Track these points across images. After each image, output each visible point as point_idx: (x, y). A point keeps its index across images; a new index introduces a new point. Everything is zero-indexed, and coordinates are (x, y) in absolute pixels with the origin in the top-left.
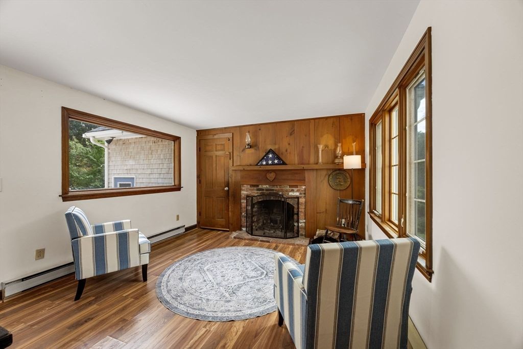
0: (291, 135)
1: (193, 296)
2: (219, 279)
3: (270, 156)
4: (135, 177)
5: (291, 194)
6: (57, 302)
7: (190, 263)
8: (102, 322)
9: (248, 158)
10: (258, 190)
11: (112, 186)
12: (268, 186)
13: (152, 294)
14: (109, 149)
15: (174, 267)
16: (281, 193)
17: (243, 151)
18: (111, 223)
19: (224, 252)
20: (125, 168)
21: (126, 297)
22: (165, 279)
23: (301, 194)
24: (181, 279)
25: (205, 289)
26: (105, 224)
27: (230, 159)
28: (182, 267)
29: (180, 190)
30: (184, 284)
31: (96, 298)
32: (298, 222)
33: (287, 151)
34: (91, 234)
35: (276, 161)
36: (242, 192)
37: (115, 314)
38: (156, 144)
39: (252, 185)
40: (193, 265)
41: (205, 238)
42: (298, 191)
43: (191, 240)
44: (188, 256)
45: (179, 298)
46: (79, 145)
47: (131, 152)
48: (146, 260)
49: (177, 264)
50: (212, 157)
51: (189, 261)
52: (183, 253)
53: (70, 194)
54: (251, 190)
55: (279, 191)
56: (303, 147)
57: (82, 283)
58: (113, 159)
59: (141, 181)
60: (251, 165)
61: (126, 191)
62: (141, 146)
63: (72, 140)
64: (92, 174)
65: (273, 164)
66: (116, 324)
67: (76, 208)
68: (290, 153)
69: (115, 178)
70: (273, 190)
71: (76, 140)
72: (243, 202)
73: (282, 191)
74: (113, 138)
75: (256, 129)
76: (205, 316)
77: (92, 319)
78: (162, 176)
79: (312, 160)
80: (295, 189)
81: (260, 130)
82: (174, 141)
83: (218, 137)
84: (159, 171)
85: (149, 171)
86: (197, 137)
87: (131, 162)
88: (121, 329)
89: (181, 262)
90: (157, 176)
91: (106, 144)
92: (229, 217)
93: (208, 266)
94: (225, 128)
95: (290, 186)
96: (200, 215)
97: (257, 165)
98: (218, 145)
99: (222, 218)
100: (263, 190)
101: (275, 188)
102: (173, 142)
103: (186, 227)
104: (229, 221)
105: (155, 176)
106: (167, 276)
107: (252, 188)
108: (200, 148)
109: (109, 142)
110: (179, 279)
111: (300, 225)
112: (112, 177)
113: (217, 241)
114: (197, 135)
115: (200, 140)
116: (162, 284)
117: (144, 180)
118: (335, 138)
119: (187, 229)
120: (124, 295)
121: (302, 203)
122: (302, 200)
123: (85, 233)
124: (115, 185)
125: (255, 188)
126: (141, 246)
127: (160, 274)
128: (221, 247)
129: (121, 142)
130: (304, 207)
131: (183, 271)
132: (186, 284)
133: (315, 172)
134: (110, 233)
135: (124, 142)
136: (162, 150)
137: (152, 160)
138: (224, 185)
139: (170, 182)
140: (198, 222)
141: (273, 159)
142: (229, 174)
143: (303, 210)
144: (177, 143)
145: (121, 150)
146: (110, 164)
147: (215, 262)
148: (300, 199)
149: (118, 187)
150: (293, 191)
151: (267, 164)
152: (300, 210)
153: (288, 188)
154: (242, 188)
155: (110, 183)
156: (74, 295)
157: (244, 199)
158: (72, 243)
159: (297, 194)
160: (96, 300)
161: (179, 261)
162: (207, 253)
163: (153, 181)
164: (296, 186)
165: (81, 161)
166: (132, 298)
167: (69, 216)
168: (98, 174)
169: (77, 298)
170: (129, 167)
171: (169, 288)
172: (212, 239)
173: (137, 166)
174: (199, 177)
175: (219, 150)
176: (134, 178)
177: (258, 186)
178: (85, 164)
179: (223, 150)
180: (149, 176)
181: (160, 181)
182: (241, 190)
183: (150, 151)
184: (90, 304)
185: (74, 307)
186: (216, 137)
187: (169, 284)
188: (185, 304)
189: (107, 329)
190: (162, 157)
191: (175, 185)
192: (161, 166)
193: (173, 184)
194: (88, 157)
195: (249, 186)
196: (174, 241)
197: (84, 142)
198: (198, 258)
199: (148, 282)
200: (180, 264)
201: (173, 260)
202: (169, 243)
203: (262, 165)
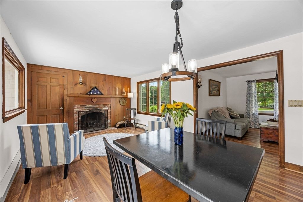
0: (104, 81)
3: (95, 90)
5: (104, 108)
9: (80, 90)
10: (85, 108)
12: (92, 105)
16: (99, 109)
17: (75, 85)
23: (109, 108)
27: (65, 89)
29: (24, 112)
32: (108, 121)
33: (102, 88)
35: (98, 93)
36: (74, 110)
39: (82, 105)
42: (107, 107)
50: (46, 86)
54: (81, 108)
55: (98, 107)
56: (110, 87)
60: (81, 94)
65: (97, 94)
68: (104, 89)
70: (95, 107)
72: (75, 116)
73: (100, 107)
75: (85, 74)
79: (114, 93)
80: (106, 106)
81: (87, 75)
82: (20, 71)
95: (104, 105)
97: (87, 94)
98: (53, 78)
100: (89, 107)
101: (96, 106)
107: (82, 107)
108: (31, 78)
111: (108, 122)
115: (31, 72)
118: (122, 86)
121: (109, 112)
122: (109, 111)
125: (84, 107)
130: (110, 114)
133: (115, 98)
138: (59, 106)
141: (97, 92)
143: (110, 115)
144: (22, 72)
148: (108, 111)
150: (105, 107)
151: (93, 94)
152: (108, 115)
153: (103, 106)
154: (74, 107)
157: (76, 113)
159: (107, 108)
164: (107, 105)
175: (53, 82)
177: (86, 105)
179: (58, 82)
182: (74, 108)
191: (20, 108)
193: (18, 107)
195: (79, 106)
203: (90, 94)
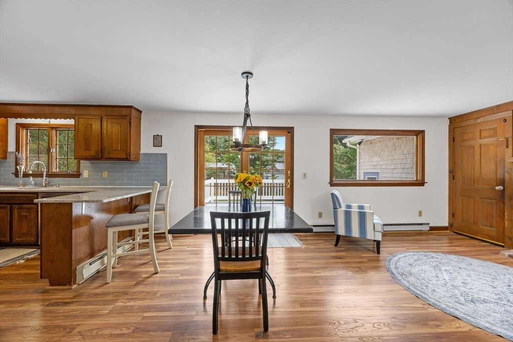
1: (418, 281)
2: (458, 282)
4: (379, 171)
6: (327, 243)
7: (425, 258)
8: (348, 263)
11: (362, 178)
13: (382, 263)
14: (360, 149)
15: (406, 254)
18: (356, 205)
19: (480, 264)
20: (372, 164)
21: (363, 257)
22: (396, 259)
24: (411, 265)
25: (435, 282)
26: (352, 204)
27: (507, 147)
28: (416, 257)
29: (423, 186)
30: (413, 269)
31: (346, 250)
34: (344, 208)
37: (356, 262)
38: (399, 140)
40: (428, 260)
41: (457, 243)
43: (435, 240)
44: (426, 252)
45: (404, 276)
46: (342, 147)
47: (377, 150)
48: (379, 237)
49: (411, 254)
50: (474, 147)
51: (425, 256)
52: (420, 248)
53: (334, 182)
57: (339, 237)
58: (362, 157)
59: (385, 175)
61: (373, 183)
62: (385, 144)
63: (337, 144)
64: (349, 169)
66: (355, 267)
67: (336, 191)
69: (364, 173)
71: (340, 144)
74: (362, 140)
76: (425, 298)
77: (342, 259)
78: (405, 171)
82: (417, 136)
83: (485, 120)
84: (402, 166)
85: (393, 167)
86: (450, 126)
87: (376, 159)
88: (357, 271)
89: (415, 253)
90: (400, 171)
91: (358, 145)
92: (504, 227)
93: (447, 268)
94: (498, 106)
96: (453, 216)
98: (484, 130)
99: (491, 226)
102: (415, 137)
103: (430, 225)
104: (504, 232)
105: (397, 171)
106: (398, 258)
108: (454, 139)
109: (360, 143)
110: (409, 264)
112: (362, 172)
113: (475, 251)
114: (450, 122)
115: (454, 128)
116: (392, 261)
117: (388, 175)
119: (432, 229)
120: (363, 256)
123: (340, 207)
124: (364, 177)
126: (375, 225)
127: (393, 254)
128: (478, 259)
129: (369, 143)
131: (416, 261)
132: (413, 270)
134: (355, 210)
135: (371, 142)
136: (406, 145)
137: (396, 156)
138: (495, 183)
139: (412, 177)
140: (451, 225)
142: (504, 168)
144: (420, 136)
145: (369, 149)
146: (361, 161)
147: (460, 268)
149: (366, 179)
155: (360, 176)
156: (334, 243)
158: (334, 211)
160: (345, 251)
161: (413, 252)
162: (452, 257)
163: (396, 175)
165: (343, 159)
166: (367, 259)
167: (332, 194)
168: (353, 169)
169: (336, 245)
170: (374, 163)
171: (397, 266)
172: (466, 246)
173: (381, 163)
174: (452, 172)
175: (485, 137)
176: (378, 173)
178: (346, 161)
179: (495, 135)
180: (393, 170)
181: (404, 176)
183: (394, 148)
184: (342, 251)
185: (334, 249)
186: (479, 121)
187: (398, 263)
188: (408, 282)
189: (349, 267)
190: (405, 152)
191: (417, 180)
192: (405, 161)
193: (415, 179)
194: (347, 156)
196: (414, 236)
197: (345, 145)
198: (437, 257)
199: (381, 255)
200: (414, 255)
201: (408, 249)
202: (408, 236)
